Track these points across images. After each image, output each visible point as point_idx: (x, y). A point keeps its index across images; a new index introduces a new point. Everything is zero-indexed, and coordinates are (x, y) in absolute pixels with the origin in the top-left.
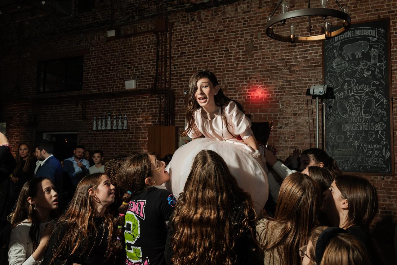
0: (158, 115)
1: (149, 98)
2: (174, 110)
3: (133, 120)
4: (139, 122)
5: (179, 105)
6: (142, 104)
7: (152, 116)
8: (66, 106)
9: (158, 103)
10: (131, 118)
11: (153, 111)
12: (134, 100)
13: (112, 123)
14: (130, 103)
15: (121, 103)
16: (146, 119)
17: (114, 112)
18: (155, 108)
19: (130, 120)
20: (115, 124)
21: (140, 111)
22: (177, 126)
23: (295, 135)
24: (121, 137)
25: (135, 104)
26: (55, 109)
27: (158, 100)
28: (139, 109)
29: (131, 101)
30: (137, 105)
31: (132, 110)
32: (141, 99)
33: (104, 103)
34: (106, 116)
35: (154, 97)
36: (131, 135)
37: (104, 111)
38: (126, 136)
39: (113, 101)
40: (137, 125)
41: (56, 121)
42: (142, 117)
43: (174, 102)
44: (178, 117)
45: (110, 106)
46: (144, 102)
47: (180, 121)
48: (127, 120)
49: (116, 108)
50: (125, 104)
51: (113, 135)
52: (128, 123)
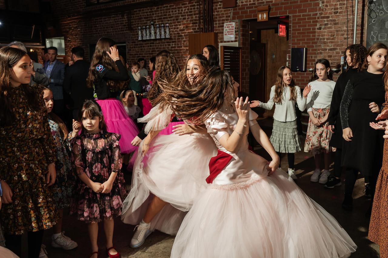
0: (198, 21)
1: (189, 4)
2: (213, 15)
3: (175, 28)
4: (180, 30)
5: (218, 10)
6: (182, 10)
7: (193, 23)
8: (113, 17)
9: (197, 8)
10: (173, 26)
11: (193, 17)
12: (175, 7)
13: (155, 33)
14: (171, 10)
15: (162, 11)
16: (187, 27)
17: (156, 21)
18: (195, 14)
19: (172, 28)
20: (158, 33)
21: (181, 19)
22: (216, 32)
23: (335, 36)
24: (164, 46)
25: (176, 11)
26: (104, 21)
27: (197, 5)
28: (180, 16)
29: (172, 9)
30: (177, 12)
31: (173, 18)
32: (181, 6)
33: (147, 12)
34: (150, 26)
35: (193, 3)
36: (174, 43)
37: (147, 20)
38: (170, 45)
39: (155, 10)
40: (179, 34)
41: (106, 33)
42: (183, 24)
43: (212, 6)
44: (217, 22)
45: (153, 14)
46: (184, 9)
47: (219, 27)
48: (169, 29)
49: (158, 16)
50: (167, 12)
51: (157, 45)
52: (170, 32)
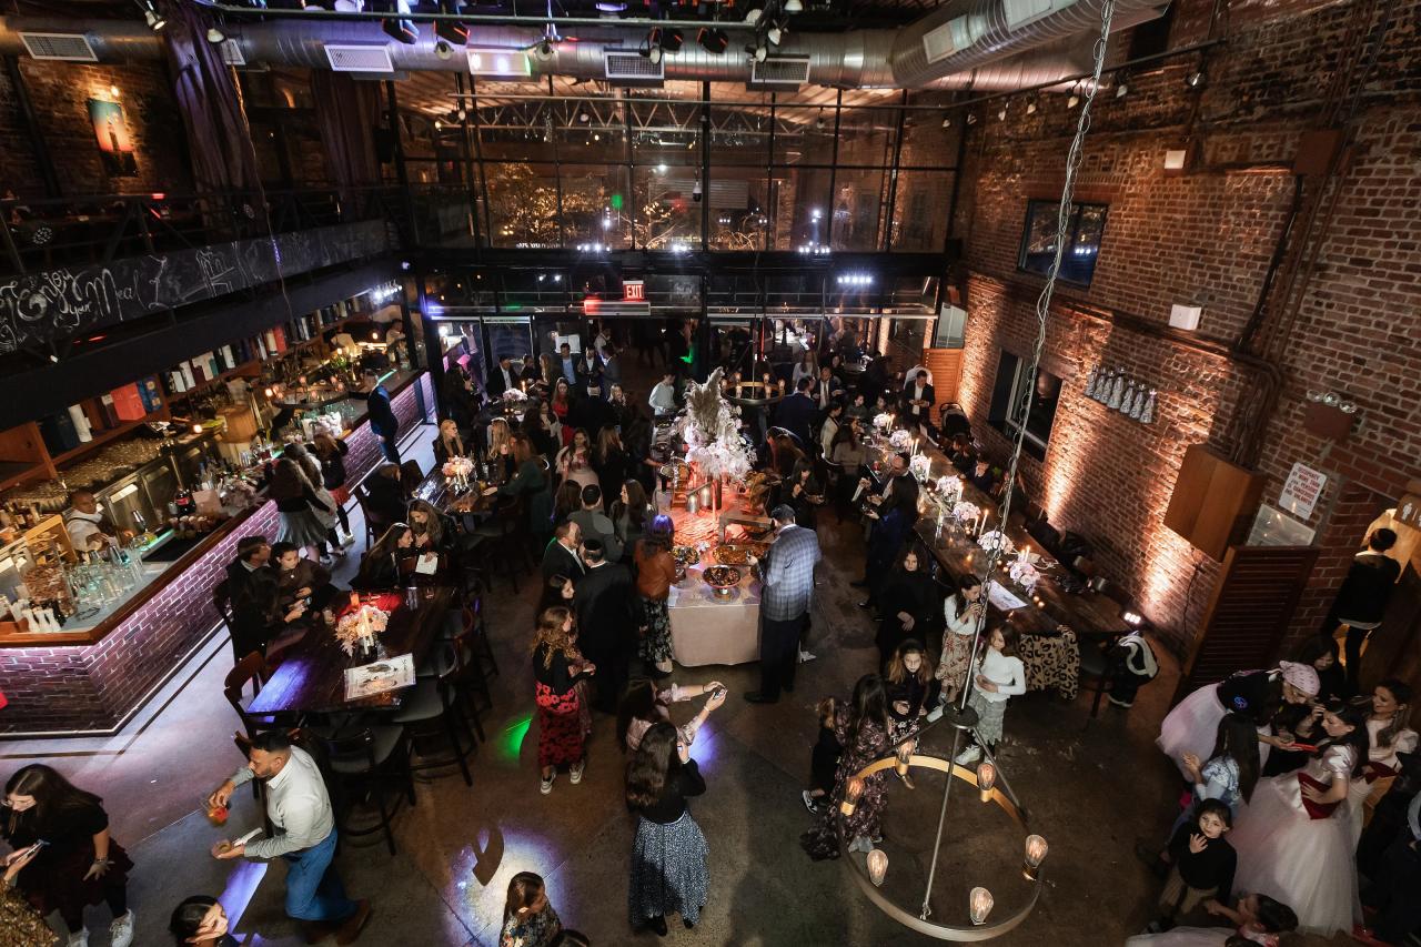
0: (1228, 420)
1: (1221, 365)
2: (1271, 424)
4: (1179, 417)
5: (1291, 419)
6: (1199, 373)
7: (1214, 418)
9: (1239, 387)
10: (1166, 398)
11: (1218, 404)
12: (1185, 356)
13: (1122, 398)
14: (1174, 360)
15: (1154, 353)
16: (1197, 418)
17: (1135, 368)
18: (1226, 398)
19: (1162, 403)
20: (1128, 400)
22: (1266, 472)
27: (1241, 379)
28: (1189, 384)
30: (1187, 371)
31: (1173, 381)
32: (1200, 362)
34: (1116, 376)
39: (1140, 342)
42: (1191, 407)
43: (1279, 402)
44: (1278, 449)
45: (1132, 350)
46: (1204, 372)
47: (1277, 462)
48: (1156, 401)
49: (1142, 360)
50: (1163, 360)
51: (1120, 421)
52: (1155, 408)
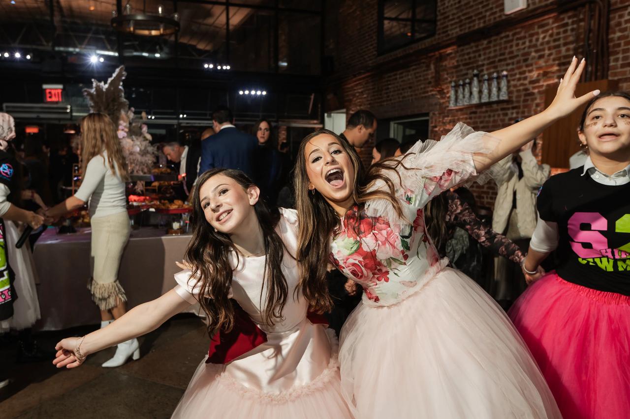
1: (553, 23)
3: (519, 79)
4: (532, 82)
5: (624, 26)
6: (537, 40)
7: (559, 65)
8: (413, 70)
9: (572, 30)
10: (515, 74)
11: (560, 52)
12: (522, 34)
13: (480, 92)
14: (515, 43)
15: (498, 48)
16: (545, 74)
17: (485, 68)
18: (565, 44)
19: (514, 80)
20: (485, 91)
21: (533, 58)
22: (616, 78)
24: (496, 118)
25: (524, 43)
26: (400, 78)
27: (573, 23)
28: (531, 52)
29: (518, 39)
30: (527, 44)
31: (518, 59)
32: (536, 30)
33: (468, 54)
34: (471, 79)
35: (563, 19)
36: (515, 111)
37: (468, 69)
38: (506, 115)
39: (484, 46)
40: (526, 90)
41: (401, 99)
42: (539, 68)
43: (608, 20)
44: (620, 56)
45: (480, 56)
46: (542, 36)
47: (622, 66)
48: (508, 82)
50: (506, 48)
51: (483, 115)
52: (508, 87)
